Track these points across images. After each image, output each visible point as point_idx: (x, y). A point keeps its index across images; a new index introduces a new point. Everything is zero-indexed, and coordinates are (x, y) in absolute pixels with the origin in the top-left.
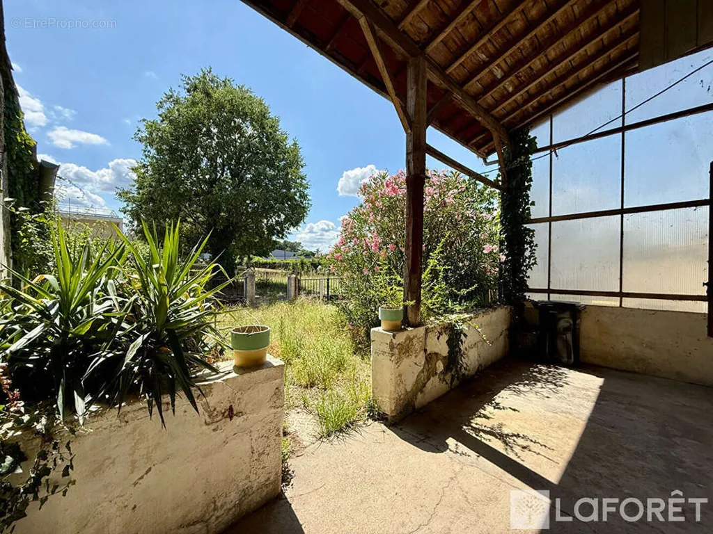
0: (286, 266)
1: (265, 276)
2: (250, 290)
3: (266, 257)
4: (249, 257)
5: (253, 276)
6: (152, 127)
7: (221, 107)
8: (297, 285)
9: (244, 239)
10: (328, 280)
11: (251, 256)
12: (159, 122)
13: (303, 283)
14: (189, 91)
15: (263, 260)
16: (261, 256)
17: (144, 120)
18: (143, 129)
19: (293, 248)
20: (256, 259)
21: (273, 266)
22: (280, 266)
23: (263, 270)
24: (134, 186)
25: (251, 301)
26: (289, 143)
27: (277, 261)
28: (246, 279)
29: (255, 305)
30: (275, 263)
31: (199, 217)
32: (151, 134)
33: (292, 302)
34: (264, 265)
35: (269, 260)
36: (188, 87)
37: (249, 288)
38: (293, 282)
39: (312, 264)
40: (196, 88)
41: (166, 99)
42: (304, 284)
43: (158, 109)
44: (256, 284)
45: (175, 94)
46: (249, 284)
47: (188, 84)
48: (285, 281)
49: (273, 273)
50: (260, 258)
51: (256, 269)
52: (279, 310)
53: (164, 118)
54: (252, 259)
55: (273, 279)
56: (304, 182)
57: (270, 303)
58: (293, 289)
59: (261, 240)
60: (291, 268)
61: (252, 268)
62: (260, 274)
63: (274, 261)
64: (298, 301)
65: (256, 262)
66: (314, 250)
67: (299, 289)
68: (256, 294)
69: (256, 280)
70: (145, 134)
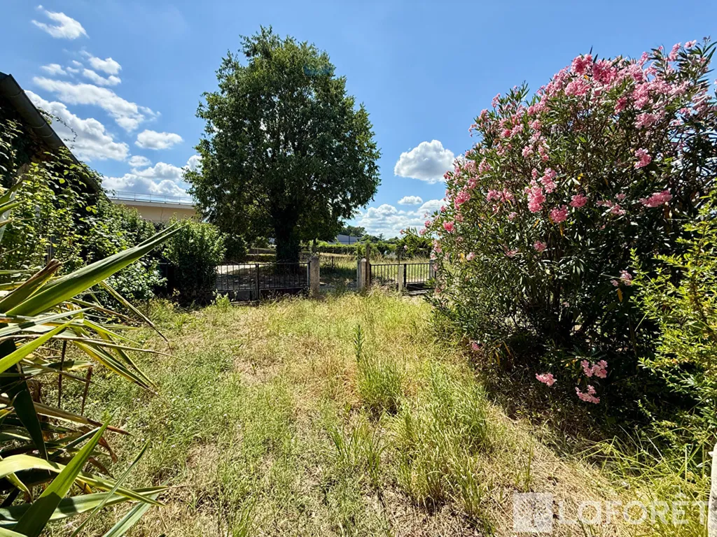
0: (351, 250)
1: (331, 261)
2: (314, 277)
3: (332, 242)
4: (315, 242)
5: (317, 259)
6: (214, 100)
7: (281, 67)
8: (369, 272)
9: (308, 220)
10: (405, 265)
11: (317, 240)
12: (220, 94)
13: (374, 270)
14: (248, 55)
15: (327, 244)
16: (326, 241)
17: (205, 94)
18: (205, 103)
19: (357, 232)
20: (322, 243)
21: (338, 251)
22: (345, 251)
23: (328, 255)
24: (200, 167)
25: (315, 290)
26: (356, 109)
27: (342, 245)
28: (309, 264)
29: (319, 297)
30: (340, 248)
31: (264, 199)
32: (212, 108)
33: (363, 293)
34: (329, 250)
35: (334, 245)
36: (247, 49)
37: (313, 274)
38: (363, 268)
39: (379, 248)
40: (255, 51)
41: (224, 66)
42: (376, 271)
43: (219, 79)
44: (321, 269)
45: (233, 58)
46: (313, 269)
47: (247, 46)
48: (353, 265)
49: (338, 258)
50: (325, 243)
51: (322, 254)
52: (348, 304)
53: (224, 87)
54: (317, 244)
55: (339, 264)
56: (374, 151)
57: (338, 295)
58: (363, 276)
59: (326, 222)
60: (356, 252)
61: (318, 253)
62: (324, 259)
63: (338, 246)
64: (371, 293)
65: (321, 247)
66: (377, 235)
67: (370, 277)
68: (321, 280)
69: (321, 264)
70: (206, 109)
